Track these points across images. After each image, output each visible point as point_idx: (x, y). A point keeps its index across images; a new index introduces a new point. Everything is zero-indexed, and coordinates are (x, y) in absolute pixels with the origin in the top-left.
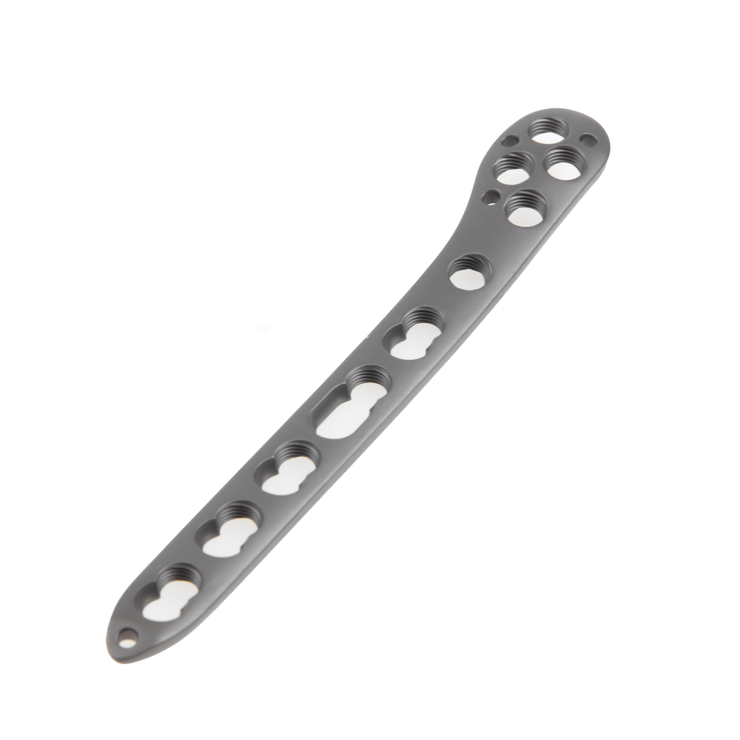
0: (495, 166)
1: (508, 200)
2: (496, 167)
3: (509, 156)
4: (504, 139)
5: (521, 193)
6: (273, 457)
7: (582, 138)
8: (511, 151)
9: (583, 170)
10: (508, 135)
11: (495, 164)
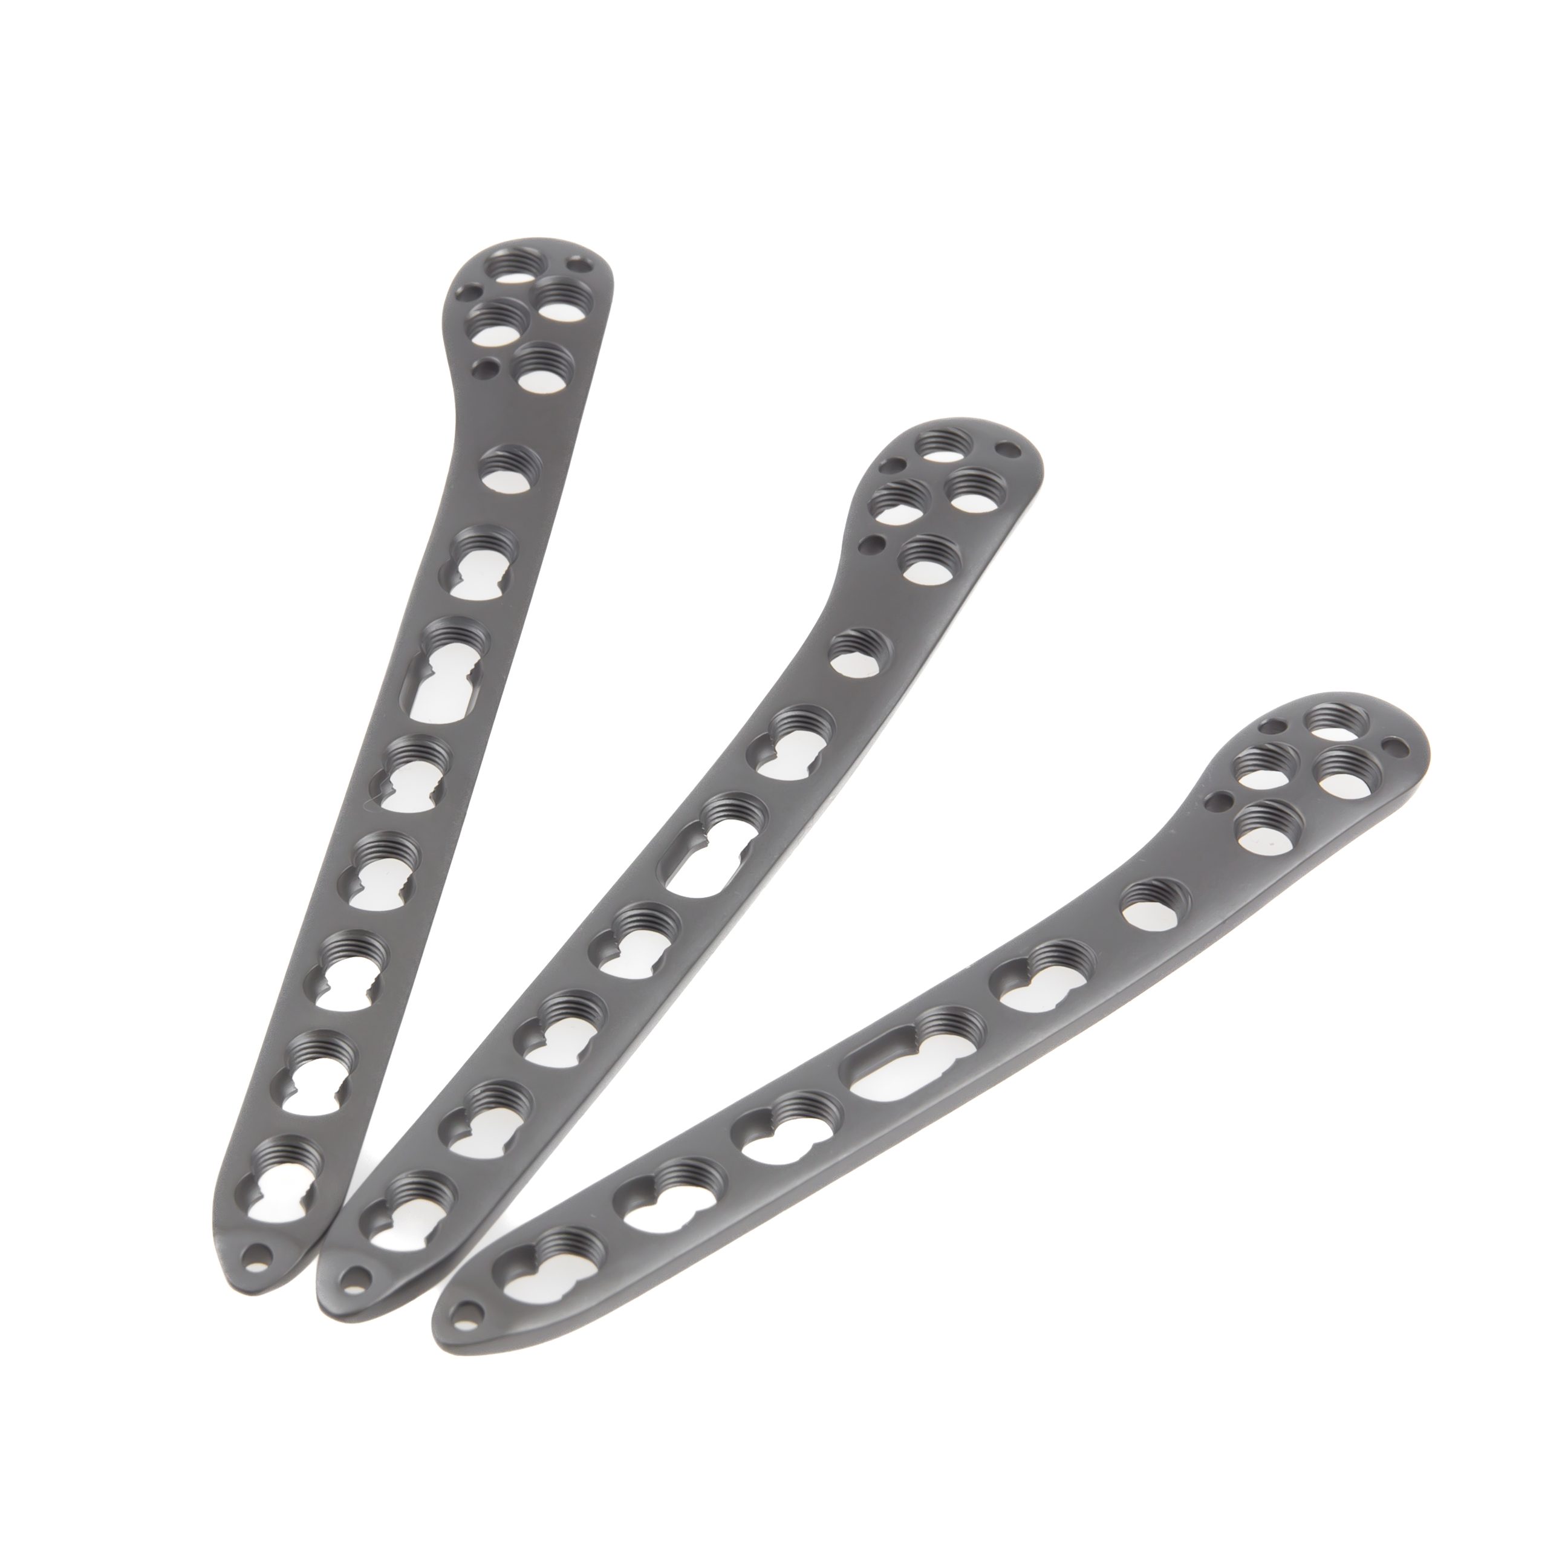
0: (1239, 758)
1: (1245, 810)
2: (1240, 760)
3: (1264, 748)
4: (1264, 722)
5: (1267, 804)
6: (770, 1108)
7: (1387, 744)
8: (1268, 740)
9: (1375, 787)
10: (1272, 718)
11: (1240, 755)
